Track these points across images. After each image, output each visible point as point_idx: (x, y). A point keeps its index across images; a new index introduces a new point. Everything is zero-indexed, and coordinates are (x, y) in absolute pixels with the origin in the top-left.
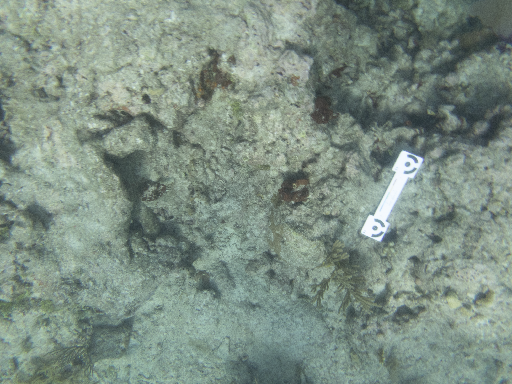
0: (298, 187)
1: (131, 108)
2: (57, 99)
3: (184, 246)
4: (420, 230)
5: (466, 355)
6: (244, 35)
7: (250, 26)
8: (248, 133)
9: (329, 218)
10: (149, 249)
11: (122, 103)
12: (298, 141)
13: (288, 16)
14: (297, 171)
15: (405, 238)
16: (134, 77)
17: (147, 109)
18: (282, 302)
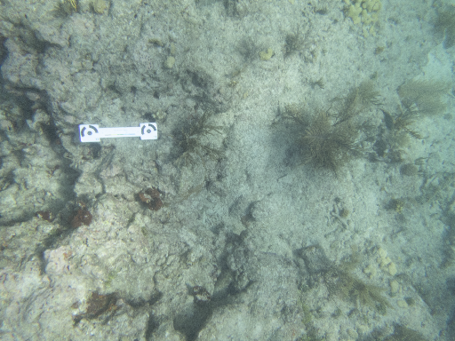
0: (148, 198)
4: (133, 101)
5: (204, 22)
6: (51, 310)
7: (41, 311)
8: (126, 260)
9: (158, 167)
10: (243, 272)
12: (113, 224)
13: (20, 286)
14: (137, 203)
15: (145, 108)
18: (235, 158)
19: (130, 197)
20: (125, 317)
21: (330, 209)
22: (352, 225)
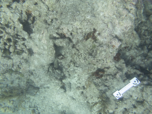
0: (101, 73)
1: (66, 35)
2: (49, 25)
3: (62, 75)
4: (131, 102)
6: (105, 29)
7: (108, 27)
8: (94, 54)
9: (106, 86)
10: (53, 72)
11: (65, 32)
12: (107, 62)
13: (120, 29)
15: (125, 102)
16: (71, 28)
17: (70, 37)
18: (82, 101)
19: (106, 70)
20: (81, 39)
21: (39, 109)
22: (28, 109)
